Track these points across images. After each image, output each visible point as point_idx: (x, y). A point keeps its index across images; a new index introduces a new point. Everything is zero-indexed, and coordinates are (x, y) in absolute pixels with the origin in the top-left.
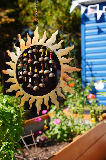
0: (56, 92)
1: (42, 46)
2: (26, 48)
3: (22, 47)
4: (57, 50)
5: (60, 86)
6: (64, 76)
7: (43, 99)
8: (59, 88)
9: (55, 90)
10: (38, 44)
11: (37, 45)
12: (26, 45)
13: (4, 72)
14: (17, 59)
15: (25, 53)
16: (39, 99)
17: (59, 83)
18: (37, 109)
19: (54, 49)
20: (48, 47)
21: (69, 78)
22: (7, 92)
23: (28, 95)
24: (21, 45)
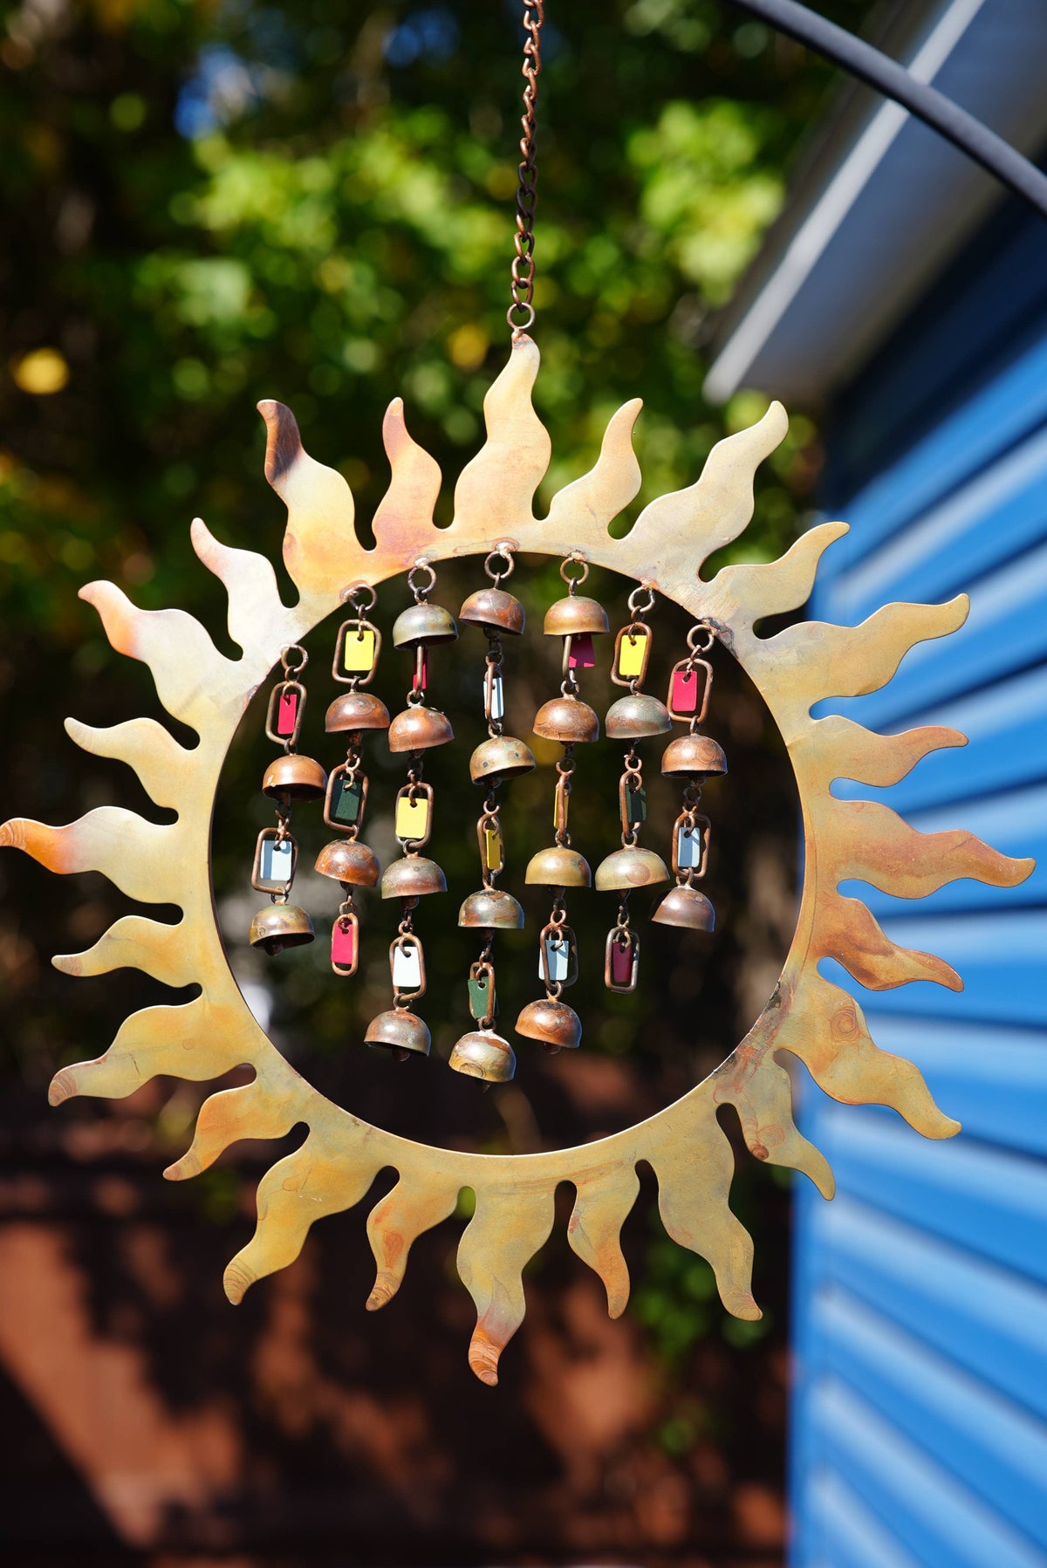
0: (727, 1117)
1: (575, 567)
2: (371, 580)
3: (319, 554)
4: (768, 627)
5: (786, 1038)
6: (839, 927)
7: (566, 1193)
8: (767, 1060)
9: (724, 1088)
10: (534, 537)
11: (514, 554)
12: (367, 539)
13: (37, 845)
14: (236, 701)
15: (357, 630)
16: (509, 1194)
17: (776, 1010)
18: (479, 1314)
19: (733, 619)
20: (655, 581)
21: (898, 953)
22: (62, 1100)
23: (365, 1140)
24: (297, 538)
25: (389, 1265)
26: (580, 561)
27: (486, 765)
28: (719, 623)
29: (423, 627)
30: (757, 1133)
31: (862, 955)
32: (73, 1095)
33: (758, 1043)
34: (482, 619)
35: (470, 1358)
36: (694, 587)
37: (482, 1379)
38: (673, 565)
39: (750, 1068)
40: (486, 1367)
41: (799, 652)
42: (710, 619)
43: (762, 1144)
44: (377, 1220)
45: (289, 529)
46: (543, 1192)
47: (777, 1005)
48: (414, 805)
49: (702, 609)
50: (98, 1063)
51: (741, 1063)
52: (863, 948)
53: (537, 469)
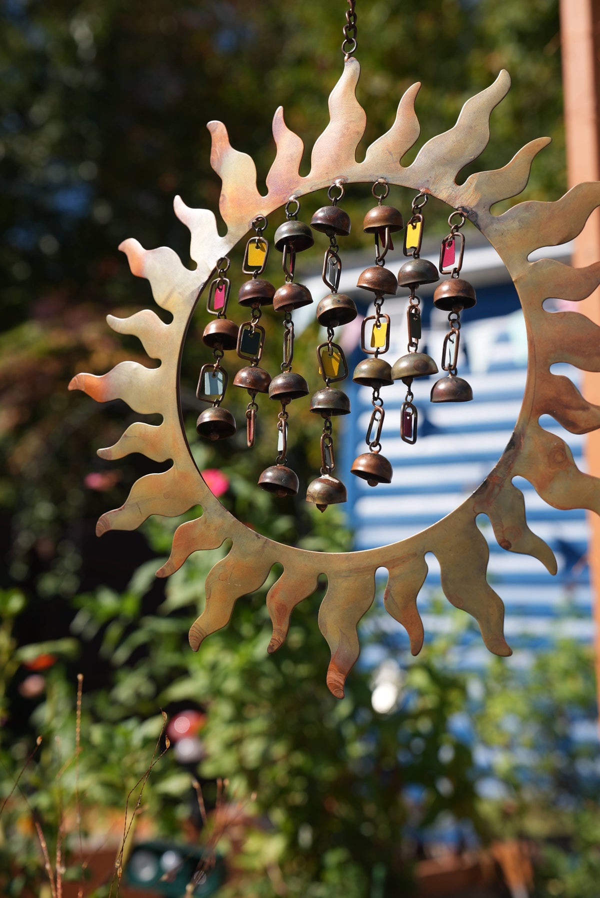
1: (380, 187)
2: (265, 213)
3: (238, 203)
8: (507, 484)
9: (480, 504)
10: (357, 173)
11: (344, 185)
12: (263, 190)
13: (90, 387)
14: (192, 293)
15: (255, 242)
16: (347, 577)
17: (512, 451)
18: (332, 654)
20: (428, 189)
21: (592, 409)
22: (103, 532)
23: (263, 547)
24: (227, 196)
25: (280, 623)
26: (383, 183)
28: (467, 208)
30: (503, 532)
31: (568, 411)
32: (108, 530)
33: (501, 473)
34: (319, 222)
35: (327, 681)
36: (453, 189)
37: (334, 694)
38: (440, 178)
39: (497, 490)
40: (337, 687)
41: (520, 221)
42: (463, 207)
43: (507, 539)
44: (272, 597)
45: (223, 192)
46: (368, 574)
47: (513, 447)
49: (457, 202)
50: (120, 510)
51: (490, 487)
52: (568, 407)
53: (358, 133)
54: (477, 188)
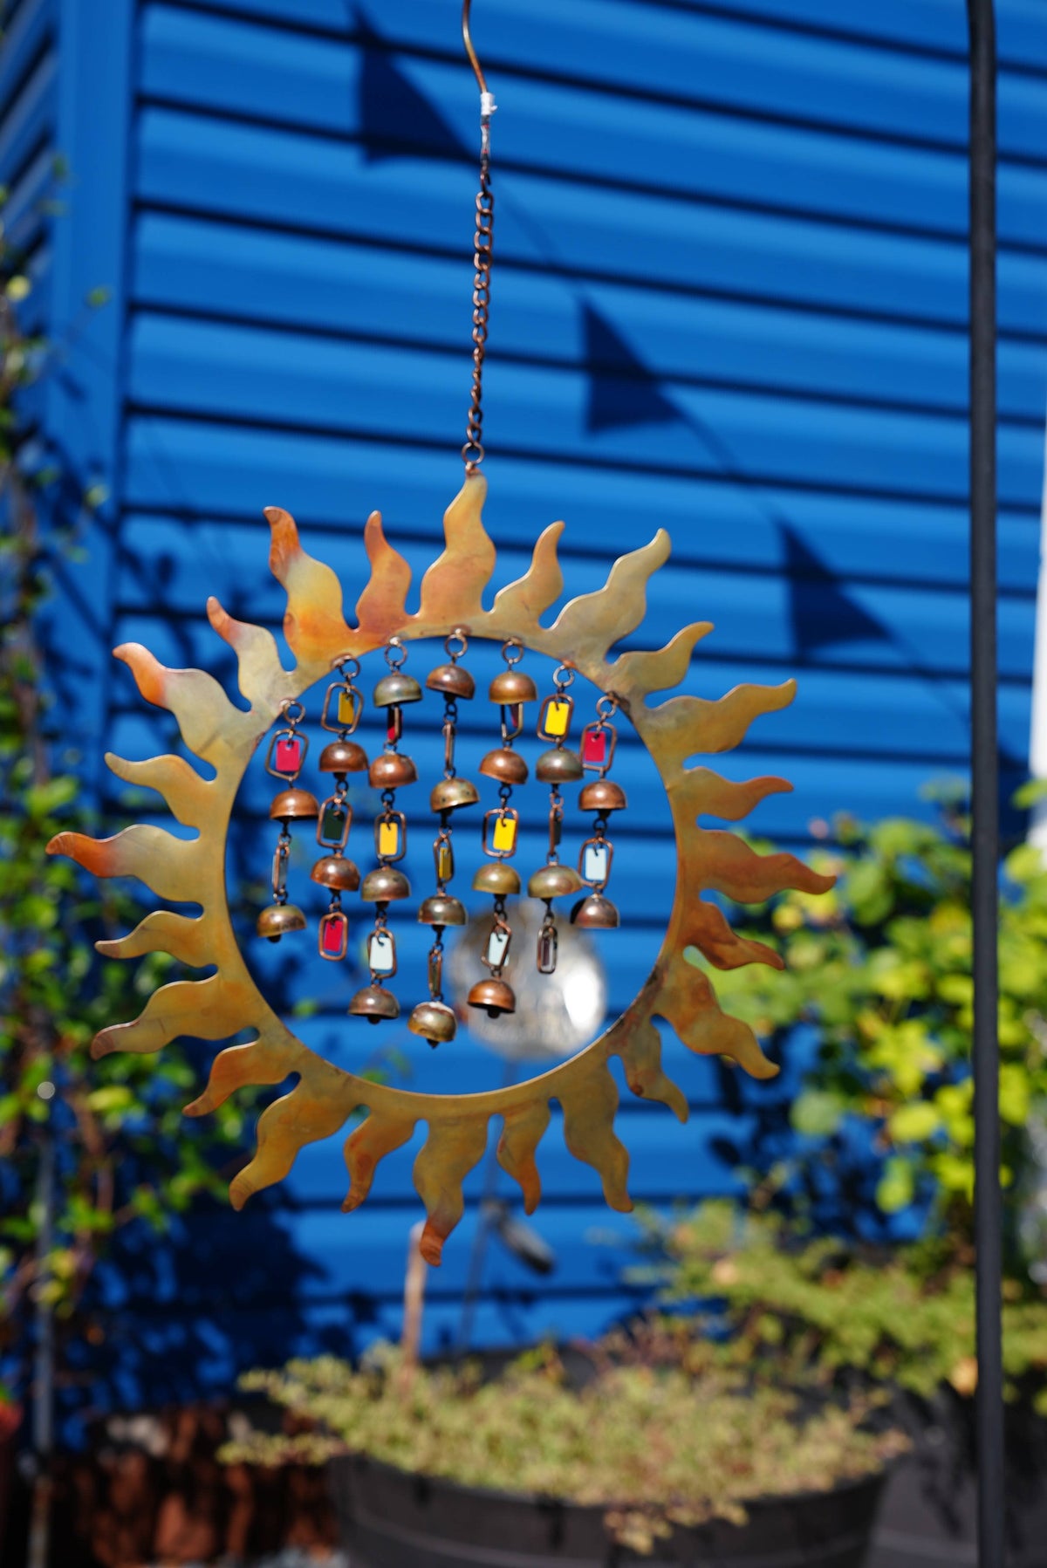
2: (355, 653)
3: (314, 630)
5: (660, 1006)
6: (700, 924)
8: (646, 1023)
9: (614, 1044)
10: (484, 624)
11: (467, 637)
12: (352, 621)
13: (84, 854)
14: (245, 744)
16: (454, 1125)
17: (654, 985)
19: (631, 693)
20: (574, 661)
21: (742, 944)
22: (102, 1054)
23: (345, 1085)
24: (295, 617)
25: (360, 1178)
26: (517, 644)
27: (444, 800)
28: (620, 695)
29: (399, 693)
30: (635, 1076)
31: (715, 945)
32: (110, 1051)
33: (640, 1010)
34: (442, 688)
36: (602, 667)
38: (588, 650)
39: (634, 1028)
40: (433, 1254)
41: (679, 719)
42: (614, 693)
43: (639, 1084)
44: (352, 1144)
45: (289, 610)
46: (480, 1121)
47: (653, 981)
48: (389, 828)
49: (607, 684)
50: (134, 1026)
51: (627, 1025)
52: (716, 940)
53: (485, 572)
54: (632, 672)
